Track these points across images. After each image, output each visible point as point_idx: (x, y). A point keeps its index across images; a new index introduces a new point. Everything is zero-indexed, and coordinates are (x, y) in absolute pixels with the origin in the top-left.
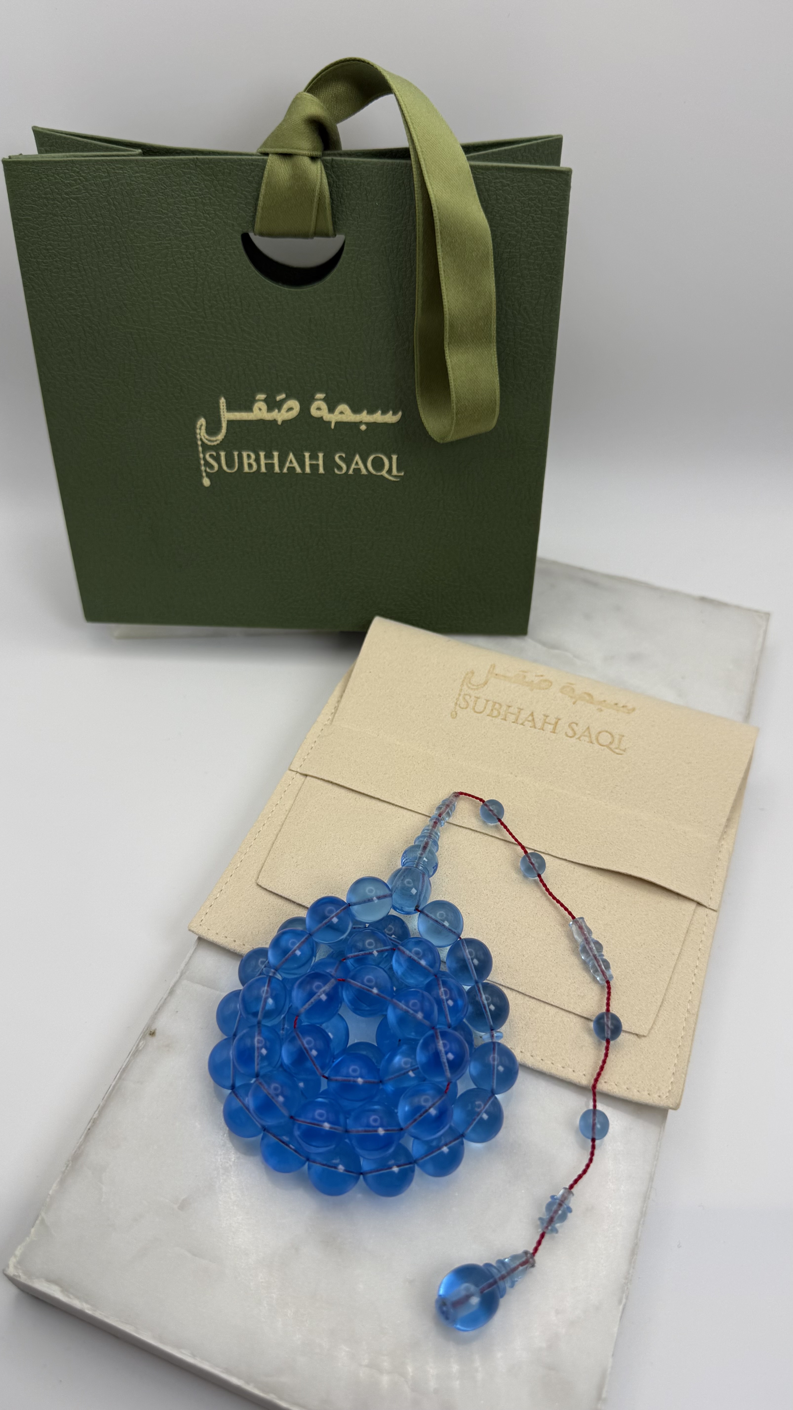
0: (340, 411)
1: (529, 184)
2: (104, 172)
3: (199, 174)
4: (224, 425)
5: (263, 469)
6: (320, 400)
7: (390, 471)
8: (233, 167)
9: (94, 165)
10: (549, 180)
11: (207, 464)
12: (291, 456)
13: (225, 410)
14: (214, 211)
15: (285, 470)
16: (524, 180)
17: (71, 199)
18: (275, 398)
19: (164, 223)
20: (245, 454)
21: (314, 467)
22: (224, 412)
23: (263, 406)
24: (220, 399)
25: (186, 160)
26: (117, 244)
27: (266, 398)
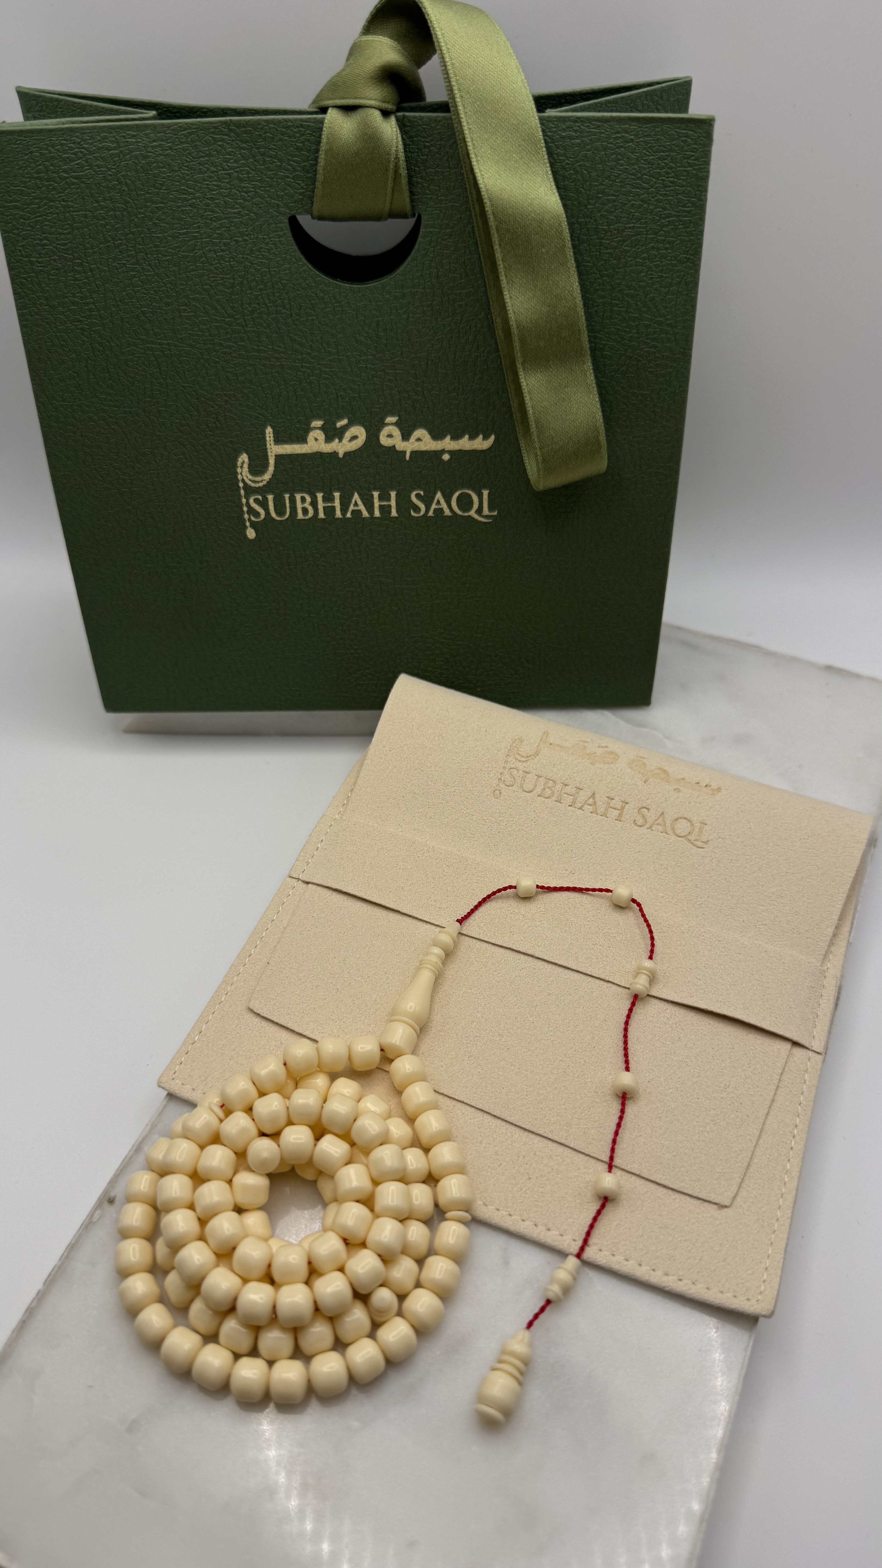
0: (416, 437)
1: (659, 138)
2: (112, 142)
3: (233, 140)
4: (272, 461)
5: (321, 515)
6: (392, 424)
7: (479, 511)
8: (277, 130)
9: (98, 132)
10: (685, 132)
11: (251, 511)
12: (356, 496)
13: (272, 442)
14: (253, 188)
15: (349, 515)
16: (653, 133)
17: (71, 179)
18: (335, 424)
19: (190, 205)
20: (298, 497)
21: (386, 510)
22: (270, 444)
23: (320, 435)
24: (266, 427)
25: (216, 123)
26: (131, 235)
27: (323, 425)
